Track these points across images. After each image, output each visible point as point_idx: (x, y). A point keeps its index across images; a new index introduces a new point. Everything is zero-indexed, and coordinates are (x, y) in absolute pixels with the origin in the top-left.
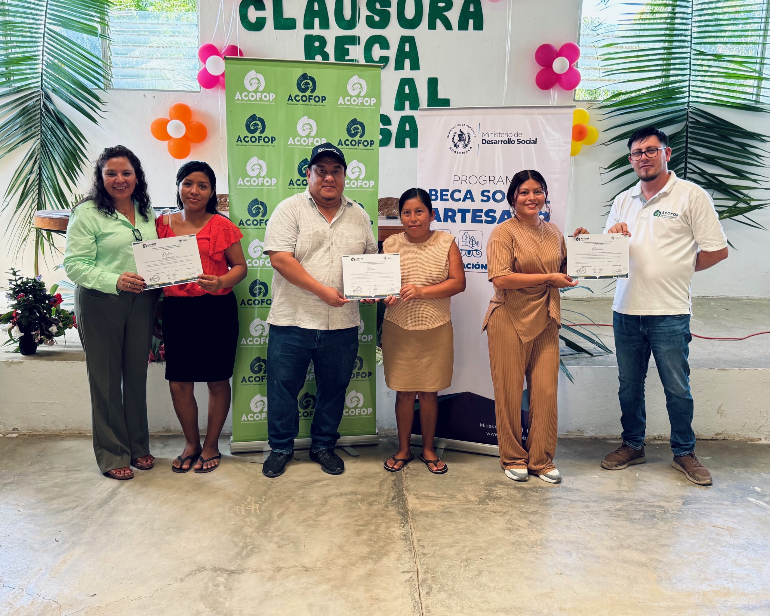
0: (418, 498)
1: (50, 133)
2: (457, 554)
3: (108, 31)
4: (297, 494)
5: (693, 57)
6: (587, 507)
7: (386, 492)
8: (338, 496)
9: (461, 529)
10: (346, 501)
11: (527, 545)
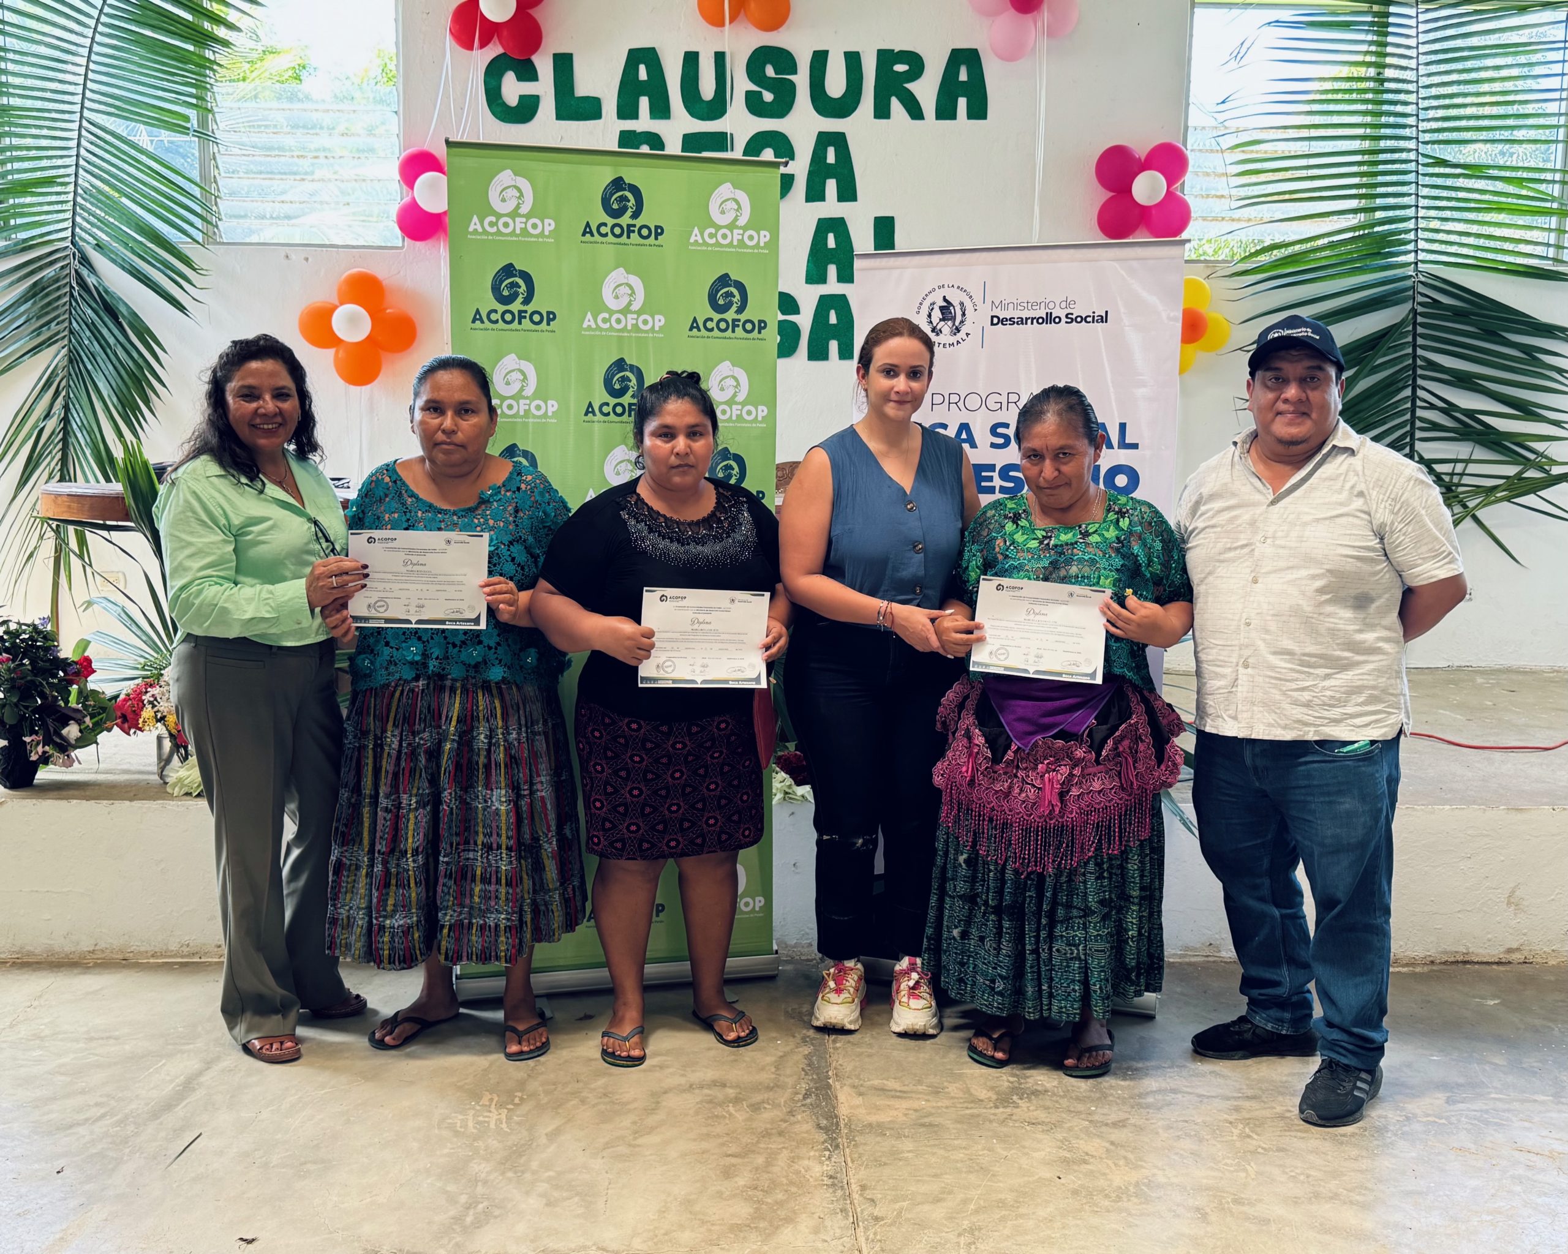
0: (861, 1094)
1: (88, 333)
2: (951, 1218)
3: (211, 125)
4: (592, 1086)
5: (1422, 170)
6: (1237, 1109)
7: (790, 1081)
8: (684, 1091)
9: (957, 1161)
10: (701, 1102)
11: (1107, 1196)
